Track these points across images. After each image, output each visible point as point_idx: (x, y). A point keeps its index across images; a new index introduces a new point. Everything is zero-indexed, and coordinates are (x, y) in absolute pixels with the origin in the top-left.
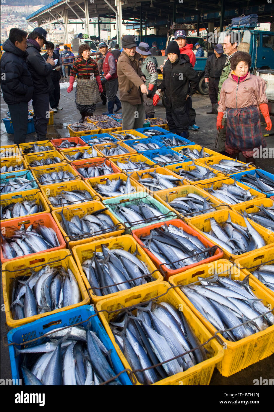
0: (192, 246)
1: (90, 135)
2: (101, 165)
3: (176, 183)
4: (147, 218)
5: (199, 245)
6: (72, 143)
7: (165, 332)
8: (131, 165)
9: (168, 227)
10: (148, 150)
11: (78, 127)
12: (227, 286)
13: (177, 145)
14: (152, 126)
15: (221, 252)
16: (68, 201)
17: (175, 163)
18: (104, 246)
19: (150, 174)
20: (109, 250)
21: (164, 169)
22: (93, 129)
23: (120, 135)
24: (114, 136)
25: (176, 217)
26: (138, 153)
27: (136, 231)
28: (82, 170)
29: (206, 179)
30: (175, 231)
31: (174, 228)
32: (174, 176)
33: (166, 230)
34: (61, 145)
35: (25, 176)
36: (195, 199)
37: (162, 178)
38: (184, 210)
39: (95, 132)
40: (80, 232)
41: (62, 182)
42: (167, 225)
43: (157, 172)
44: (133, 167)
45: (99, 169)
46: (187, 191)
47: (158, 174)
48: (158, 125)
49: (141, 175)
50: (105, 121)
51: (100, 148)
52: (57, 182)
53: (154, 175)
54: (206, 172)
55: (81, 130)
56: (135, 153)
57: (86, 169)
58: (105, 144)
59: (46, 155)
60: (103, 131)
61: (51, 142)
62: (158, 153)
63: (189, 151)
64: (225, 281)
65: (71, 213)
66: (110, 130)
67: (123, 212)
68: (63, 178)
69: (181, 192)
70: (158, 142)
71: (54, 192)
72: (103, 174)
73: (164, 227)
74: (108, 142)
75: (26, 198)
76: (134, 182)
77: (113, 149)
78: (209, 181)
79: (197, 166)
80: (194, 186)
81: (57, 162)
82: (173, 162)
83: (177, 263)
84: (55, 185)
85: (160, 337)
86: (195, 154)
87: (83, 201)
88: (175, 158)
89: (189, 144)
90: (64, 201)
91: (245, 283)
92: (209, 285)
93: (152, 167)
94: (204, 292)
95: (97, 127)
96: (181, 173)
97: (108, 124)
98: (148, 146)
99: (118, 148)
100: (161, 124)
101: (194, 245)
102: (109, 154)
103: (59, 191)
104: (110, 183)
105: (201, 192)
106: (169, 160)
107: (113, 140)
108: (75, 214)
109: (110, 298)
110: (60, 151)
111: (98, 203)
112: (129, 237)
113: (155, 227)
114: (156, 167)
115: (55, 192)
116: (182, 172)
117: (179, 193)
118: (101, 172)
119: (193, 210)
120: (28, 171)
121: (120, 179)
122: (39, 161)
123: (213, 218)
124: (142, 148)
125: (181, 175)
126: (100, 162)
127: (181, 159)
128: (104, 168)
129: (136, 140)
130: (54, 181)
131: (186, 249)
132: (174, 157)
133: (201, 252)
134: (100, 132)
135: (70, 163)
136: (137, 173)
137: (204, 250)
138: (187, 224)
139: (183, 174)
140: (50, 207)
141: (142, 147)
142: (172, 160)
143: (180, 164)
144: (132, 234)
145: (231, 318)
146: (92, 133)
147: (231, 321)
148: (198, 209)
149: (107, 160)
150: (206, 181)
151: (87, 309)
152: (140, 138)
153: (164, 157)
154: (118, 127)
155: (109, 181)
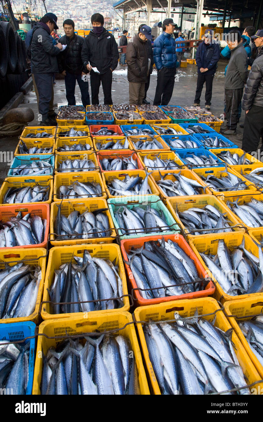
0: (183, 272)
1: (132, 125)
2: (127, 159)
3: (198, 190)
4: (147, 227)
5: (191, 272)
6: (109, 131)
7: (102, 380)
8: (158, 163)
9: (166, 243)
10: (184, 148)
11: (122, 115)
12: (205, 334)
13: (218, 146)
14: (200, 122)
15: (213, 287)
16: (76, 194)
17: (207, 166)
18: (86, 252)
19: (173, 175)
20: (91, 257)
21: (190, 172)
22: (137, 119)
23: (161, 128)
24: (154, 129)
25: (179, 231)
26: (171, 150)
27: (127, 240)
28: (106, 161)
29: (234, 191)
30: (172, 249)
31: (173, 244)
32: (198, 182)
33: (163, 245)
34: (98, 132)
35: (49, 160)
36: (212, 213)
37: (185, 181)
38: (194, 223)
39: (139, 122)
40: (70, 230)
41: (81, 171)
42: (165, 240)
43: (183, 175)
44: (160, 164)
45: (123, 162)
46: (206, 201)
47: (183, 177)
48: (207, 122)
49: (163, 175)
50: (152, 112)
51: (134, 140)
52: (76, 171)
53: (178, 177)
54: (237, 182)
55: (124, 118)
56: (168, 150)
57: (110, 161)
58: (143, 135)
59: (79, 140)
60: (146, 122)
61: (89, 127)
62: (193, 153)
63: (228, 155)
64: (205, 327)
65: (72, 208)
66: (154, 122)
67: (124, 216)
68: (83, 168)
69: (199, 202)
70: (197, 140)
71: (68, 181)
72: (126, 169)
73: (161, 241)
74: (146, 134)
75: (39, 183)
76: (152, 182)
77: (147, 142)
78: (236, 193)
79: (229, 173)
80: (215, 197)
81: (86, 149)
82: (205, 166)
83: (156, 290)
84: (72, 173)
85: (91, 386)
86: (234, 159)
87: (90, 196)
88: (209, 161)
89: (231, 146)
90: (73, 193)
91: (227, 336)
92: (184, 327)
93: (180, 167)
94: (172, 336)
95: (142, 117)
96: (208, 179)
97: (153, 116)
98: (185, 144)
99: (152, 142)
100: (210, 122)
101: (185, 271)
102: (141, 147)
103: (73, 180)
104: (128, 180)
105: (221, 206)
106: (201, 163)
107: (152, 133)
108: (76, 208)
109: (59, 319)
110: (94, 138)
111: (103, 201)
112: (116, 247)
113: (151, 240)
114: (184, 169)
115: (70, 181)
116: (210, 179)
117: (197, 202)
118: (124, 166)
119: (204, 226)
120: (52, 155)
121: (138, 176)
122: (70, 146)
123: (223, 240)
124: (179, 146)
125: (208, 182)
126: (127, 155)
127: (216, 163)
128: (129, 162)
129: (176, 136)
130: (73, 169)
131: (174, 274)
132: (208, 159)
133: (190, 281)
134: (143, 123)
135: (96, 153)
136: (159, 172)
137: (195, 279)
138: (188, 243)
139: (209, 180)
140: (53, 197)
141: (178, 144)
142: (204, 163)
143: (211, 169)
144: (120, 245)
145: (190, 381)
146: (135, 123)
147: (188, 386)
148: (210, 225)
149: (135, 154)
150: (233, 193)
151: (29, 327)
152: (181, 134)
153: (197, 158)
154: (163, 120)
155: (128, 177)
